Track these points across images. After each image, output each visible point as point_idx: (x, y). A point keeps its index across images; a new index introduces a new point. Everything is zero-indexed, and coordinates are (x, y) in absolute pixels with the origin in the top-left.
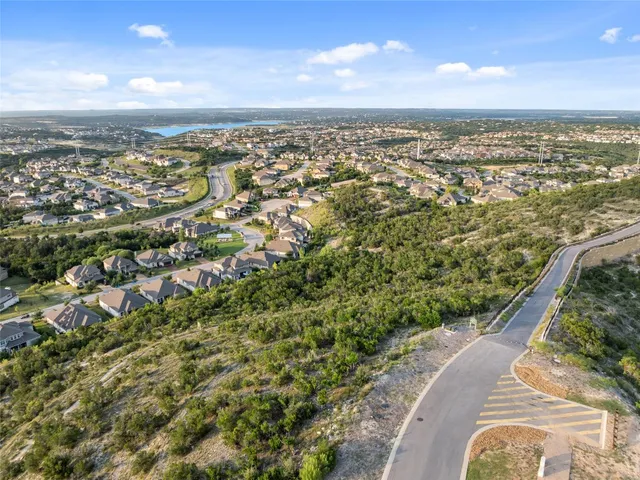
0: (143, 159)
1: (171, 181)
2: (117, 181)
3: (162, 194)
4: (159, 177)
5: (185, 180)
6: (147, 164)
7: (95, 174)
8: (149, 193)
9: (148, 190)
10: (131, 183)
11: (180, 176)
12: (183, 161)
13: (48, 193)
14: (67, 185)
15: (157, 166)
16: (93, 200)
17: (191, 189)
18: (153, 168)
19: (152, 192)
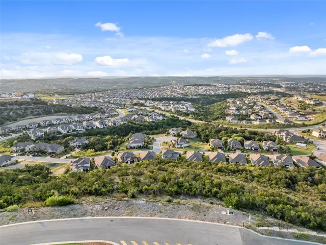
0: (301, 99)
1: (307, 112)
2: (278, 108)
3: (297, 118)
4: (302, 109)
5: (316, 113)
6: (301, 102)
7: (272, 104)
8: (291, 116)
9: (290, 115)
10: (284, 110)
11: (314, 110)
12: (323, 102)
13: (245, 109)
14: (255, 107)
15: (306, 104)
16: (260, 116)
17: (315, 118)
18: (303, 104)
19: (293, 117)
